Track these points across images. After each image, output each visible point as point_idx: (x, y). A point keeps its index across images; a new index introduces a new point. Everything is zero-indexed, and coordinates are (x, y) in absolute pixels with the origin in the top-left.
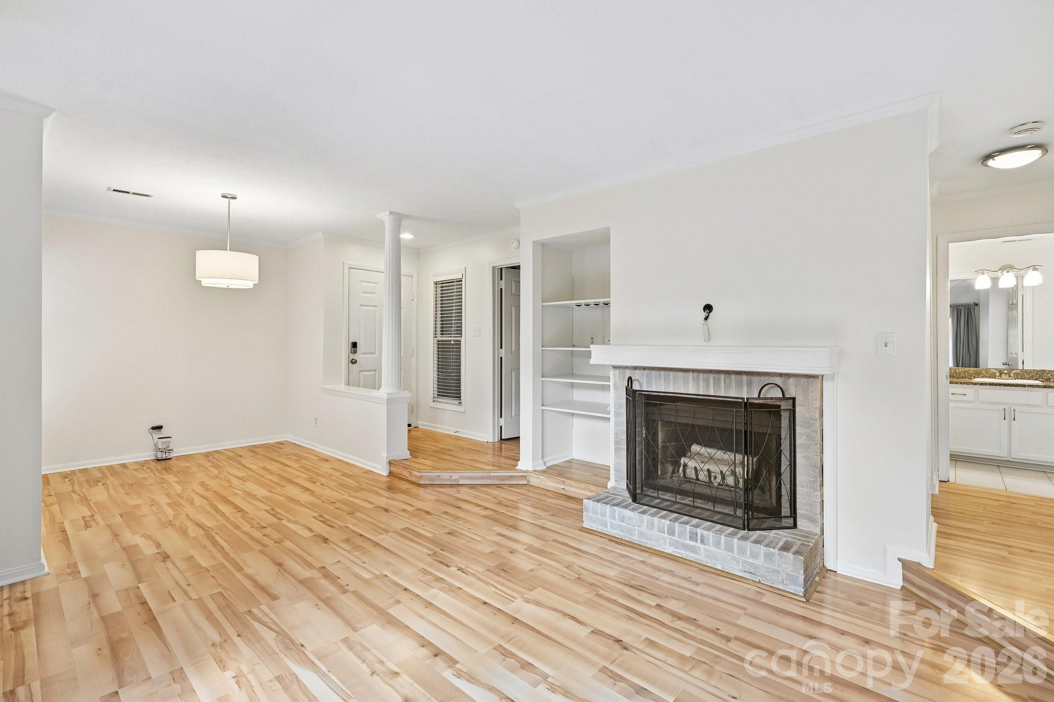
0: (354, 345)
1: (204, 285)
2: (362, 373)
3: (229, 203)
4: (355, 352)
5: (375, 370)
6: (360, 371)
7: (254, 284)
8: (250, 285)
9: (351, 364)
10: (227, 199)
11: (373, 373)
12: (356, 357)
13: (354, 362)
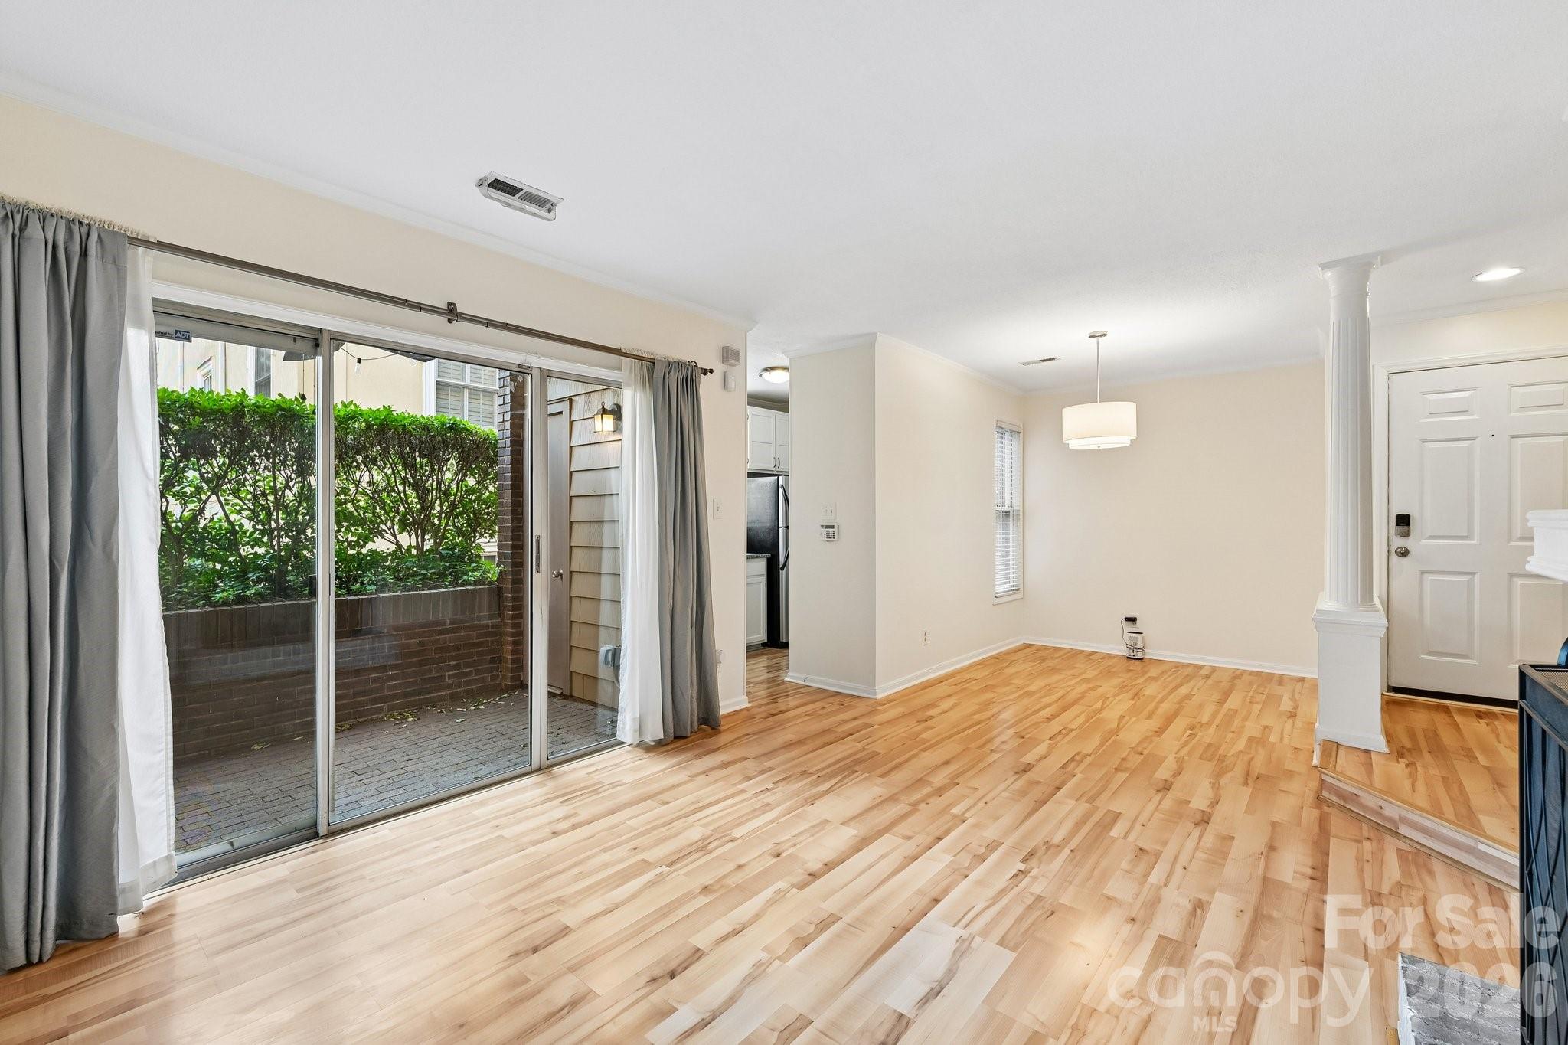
0: (1404, 520)
1: (1073, 448)
2: (1429, 577)
3: (1098, 343)
4: (1407, 534)
5: (1473, 574)
6: (1423, 572)
7: (1131, 441)
8: (1125, 441)
9: (1395, 558)
10: (1096, 339)
11: (1465, 578)
12: (1407, 543)
13: (1404, 553)
